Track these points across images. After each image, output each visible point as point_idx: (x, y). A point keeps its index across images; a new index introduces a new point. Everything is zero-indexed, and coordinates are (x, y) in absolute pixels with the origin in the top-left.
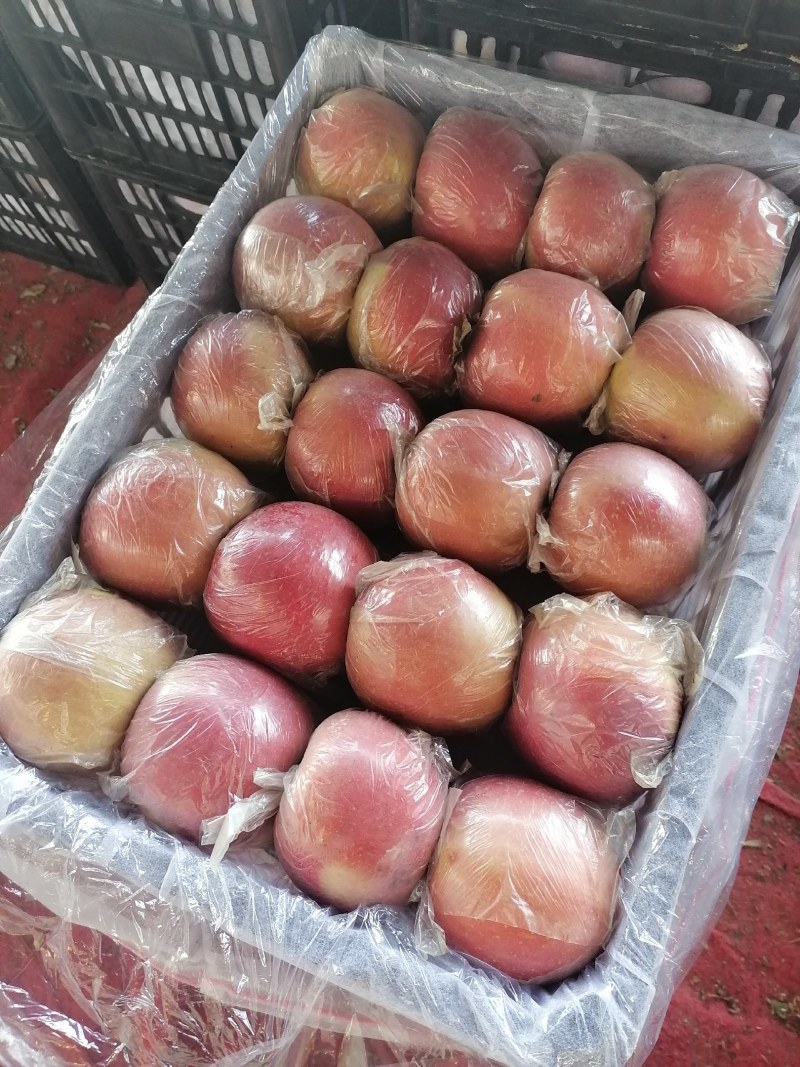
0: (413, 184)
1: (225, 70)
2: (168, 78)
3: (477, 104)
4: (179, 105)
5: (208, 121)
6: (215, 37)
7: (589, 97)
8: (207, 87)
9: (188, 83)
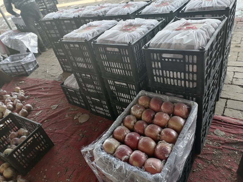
0: (149, 104)
1: (131, 94)
2: (125, 95)
3: (156, 97)
4: (125, 97)
5: (129, 99)
6: (130, 91)
7: (167, 97)
8: (129, 95)
9: (127, 95)
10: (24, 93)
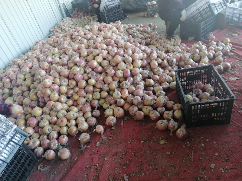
10: (231, 48)
